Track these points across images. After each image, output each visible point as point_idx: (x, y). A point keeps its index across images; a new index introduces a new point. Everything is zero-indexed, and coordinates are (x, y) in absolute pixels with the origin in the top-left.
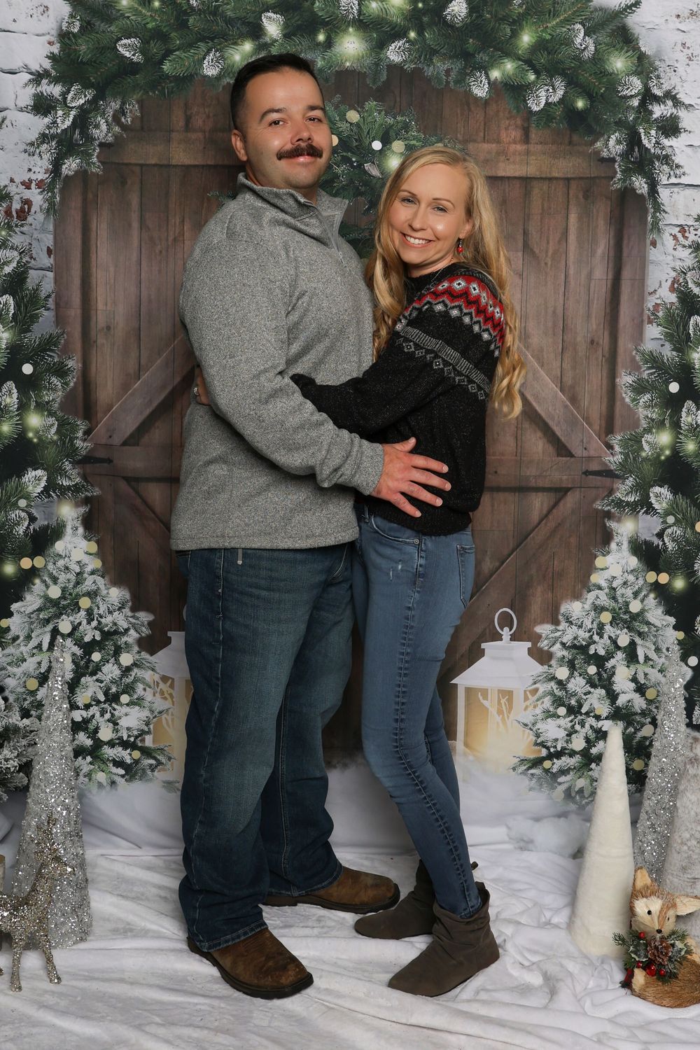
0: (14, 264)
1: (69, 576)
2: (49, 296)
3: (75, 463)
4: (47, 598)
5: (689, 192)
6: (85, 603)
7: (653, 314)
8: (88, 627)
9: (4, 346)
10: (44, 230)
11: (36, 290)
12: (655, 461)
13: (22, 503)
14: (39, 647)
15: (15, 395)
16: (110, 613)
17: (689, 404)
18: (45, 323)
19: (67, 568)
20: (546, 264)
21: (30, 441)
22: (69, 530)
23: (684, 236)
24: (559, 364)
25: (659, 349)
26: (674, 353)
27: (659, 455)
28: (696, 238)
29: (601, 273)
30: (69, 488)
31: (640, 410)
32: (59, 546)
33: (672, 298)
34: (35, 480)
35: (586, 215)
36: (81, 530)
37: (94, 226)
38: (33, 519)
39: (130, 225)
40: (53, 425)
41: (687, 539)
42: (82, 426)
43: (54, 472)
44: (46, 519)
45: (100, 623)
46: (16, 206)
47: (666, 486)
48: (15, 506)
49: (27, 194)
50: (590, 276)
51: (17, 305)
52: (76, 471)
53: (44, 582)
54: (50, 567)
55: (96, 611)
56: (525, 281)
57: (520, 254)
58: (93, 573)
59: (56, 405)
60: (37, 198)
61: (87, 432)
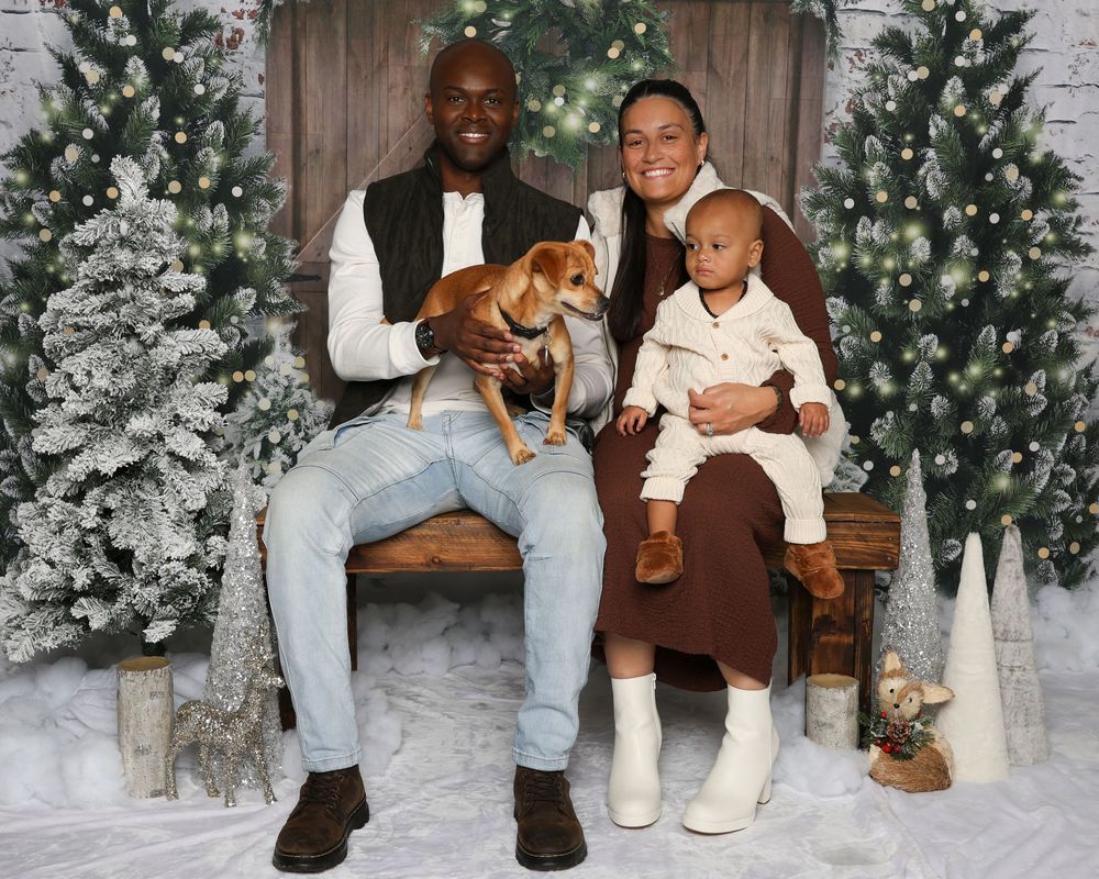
0: (225, 91)
1: (279, 389)
2: (260, 121)
3: (282, 282)
4: (257, 409)
5: (864, 17)
6: (293, 415)
7: (830, 133)
8: (296, 437)
9: (215, 170)
10: (255, 58)
11: (246, 116)
12: (832, 272)
13: (234, 320)
14: (251, 455)
15: (226, 217)
16: (316, 424)
17: (864, 219)
18: (255, 147)
19: (276, 382)
20: (728, 84)
21: (240, 261)
22: (277, 346)
23: (860, 59)
24: (740, 179)
25: (835, 166)
26: (850, 171)
27: (834, 268)
28: (871, 61)
29: (780, 91)
30: (277, 305)
31: (817, 224)
32: (269, 361)
33: (849, 118)
34: (245, 298)
35: (766, 38)
36: (289, 346)
37: (303, 53)
38: (244, 335)
39: (337, 52)
40: (261, 245)
41: (863, 349)
42: (290, 245)
43: (263, 290)
44: (256, 335)
45: (306, 434)
46: (227, 35)
47: (842, 297)
48: (228, 322)
49: (239, 24)
50: (769, 97)
51: (228, 131)
52: (284, 289)
53: (255, 394)
54: (261, 380)
55: (303, 422)
56: (708, 101)
57: (704, 74)
58: (300, 387)
59: (265, 226)
60: (249, 28)
61: (296, 252)
